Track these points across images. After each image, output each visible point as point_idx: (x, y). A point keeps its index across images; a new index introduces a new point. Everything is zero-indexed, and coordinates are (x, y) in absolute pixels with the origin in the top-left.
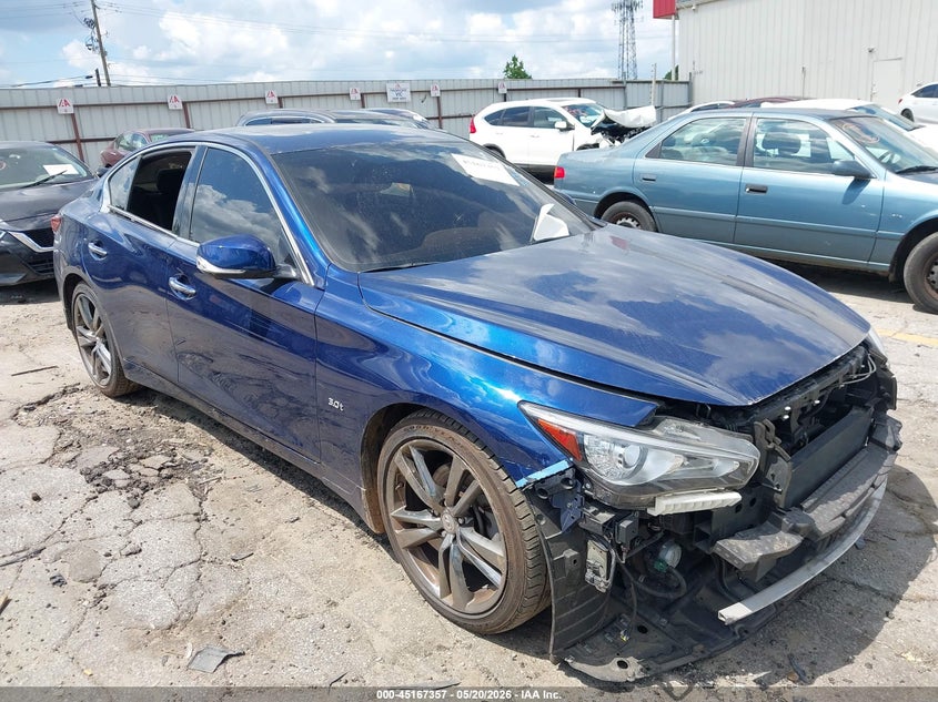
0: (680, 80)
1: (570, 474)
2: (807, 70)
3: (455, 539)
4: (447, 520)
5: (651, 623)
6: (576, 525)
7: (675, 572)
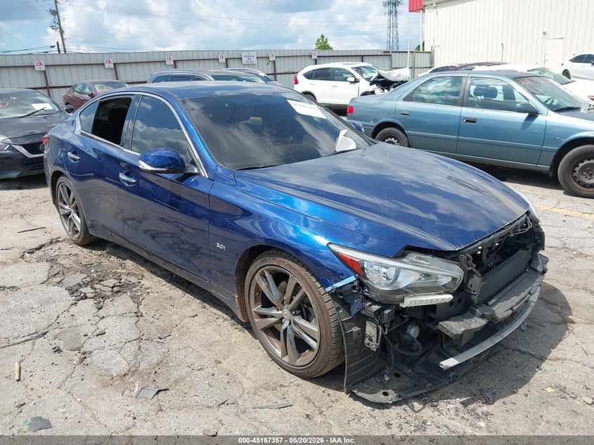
0: (425, 51)
1: (356, 284)
2: (505, 45)
3: (290, 323)
4: (285, 312)
5: (403, 372)
6: (359, 313)
7: (415, 340)
